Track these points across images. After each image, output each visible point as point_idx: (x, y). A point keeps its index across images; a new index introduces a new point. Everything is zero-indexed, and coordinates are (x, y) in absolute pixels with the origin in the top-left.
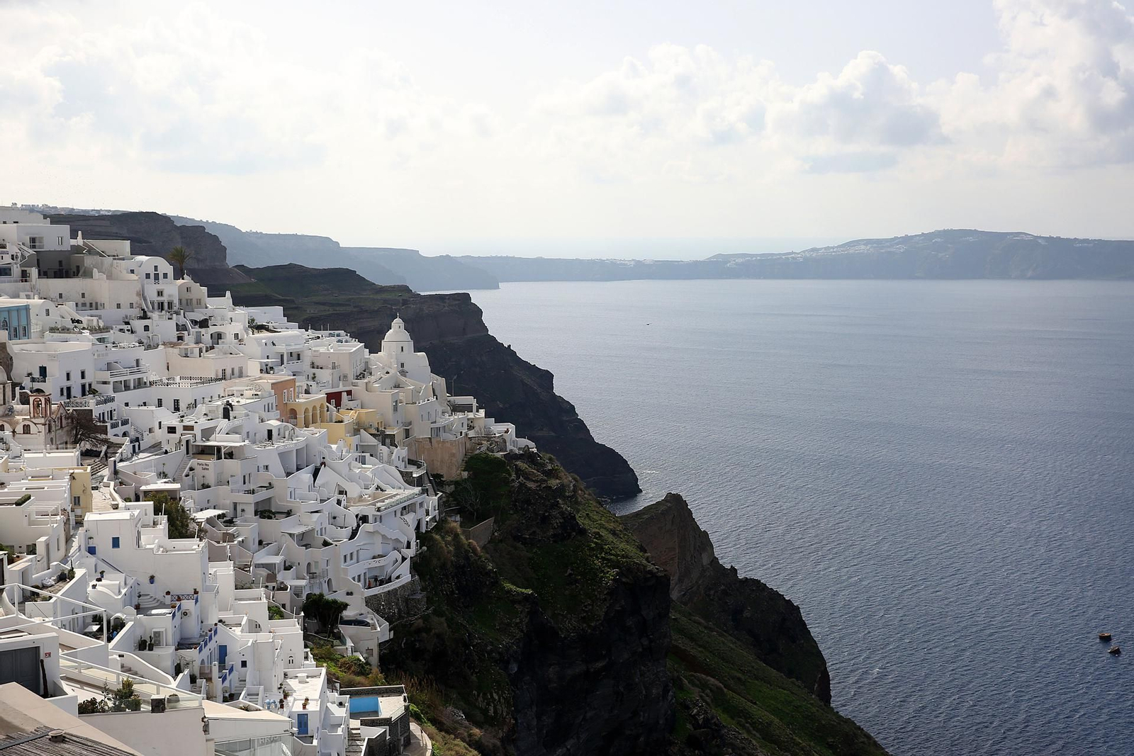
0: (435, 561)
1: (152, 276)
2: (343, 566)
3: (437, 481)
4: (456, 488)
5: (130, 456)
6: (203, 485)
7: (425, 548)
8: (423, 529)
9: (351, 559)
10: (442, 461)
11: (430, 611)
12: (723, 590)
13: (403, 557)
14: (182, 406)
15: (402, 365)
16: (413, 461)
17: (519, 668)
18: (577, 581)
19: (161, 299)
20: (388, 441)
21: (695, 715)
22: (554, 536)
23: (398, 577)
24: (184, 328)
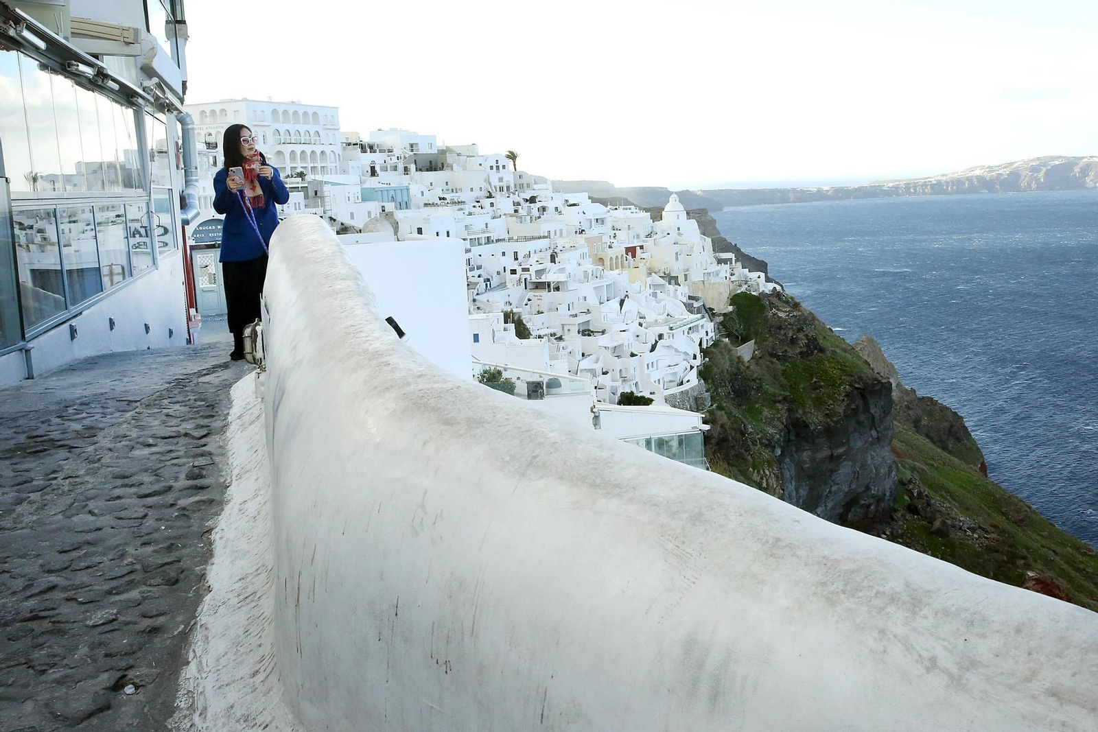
0: (715, 369)
1: (495, 168)
2: (646, 371)
3: (711, 313)
4: (724, 318)
5: (484, 291)
6: (538, 312)
7: (707, 359)
8: (704, 346)
9: (652, 367)
10: (712, 298)
11: (714, 406)
12: (906, 405)
13: (691, 366)
14: (520, 256)
15: (679, 229)
16: (692, 297)
17: (782, 451)
18: (821, 387)
19: (501, 184)
20: (673, 282)
21: (911, 489)
22: (801, 353)
23: (688, 381)
24: (519, 204)
